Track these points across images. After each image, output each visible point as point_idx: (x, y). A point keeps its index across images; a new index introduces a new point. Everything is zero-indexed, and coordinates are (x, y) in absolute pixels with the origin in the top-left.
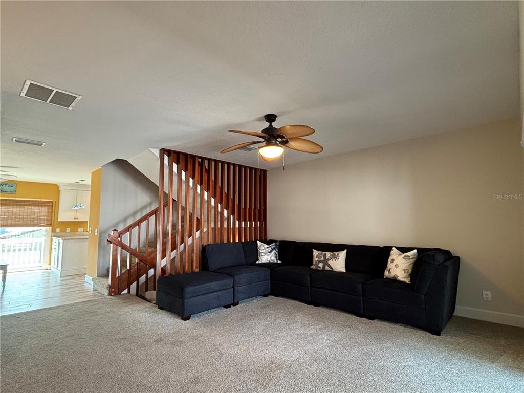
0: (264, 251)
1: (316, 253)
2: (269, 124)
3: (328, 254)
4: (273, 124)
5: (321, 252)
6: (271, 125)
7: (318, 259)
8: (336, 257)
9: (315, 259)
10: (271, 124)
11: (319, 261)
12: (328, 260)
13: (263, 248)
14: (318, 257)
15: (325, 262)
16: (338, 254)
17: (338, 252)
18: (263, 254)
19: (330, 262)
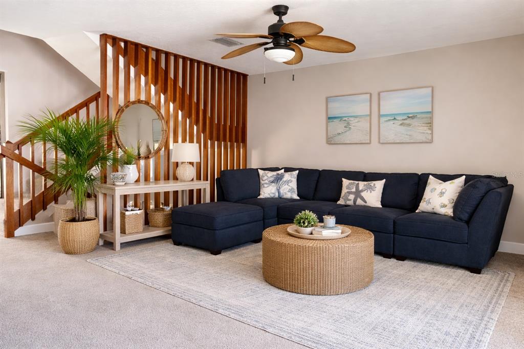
0: (267, 181)
1: (346, 182)
2: (277, 18)
3: (362, 185)
4: (284, 18)
5: (352, 181)
6: (280, 20)
7: (348, 190)
8: (371, 189)
9: (344, 191)
10: (280, 18)
11: (350, 193)
12: (362, 191)
13: (266, 178)
14: (348, 188)
15: (358, 194)
16: (374, 185)
17: (374, 182)
18: (265, 185)
19: (363, 194)
